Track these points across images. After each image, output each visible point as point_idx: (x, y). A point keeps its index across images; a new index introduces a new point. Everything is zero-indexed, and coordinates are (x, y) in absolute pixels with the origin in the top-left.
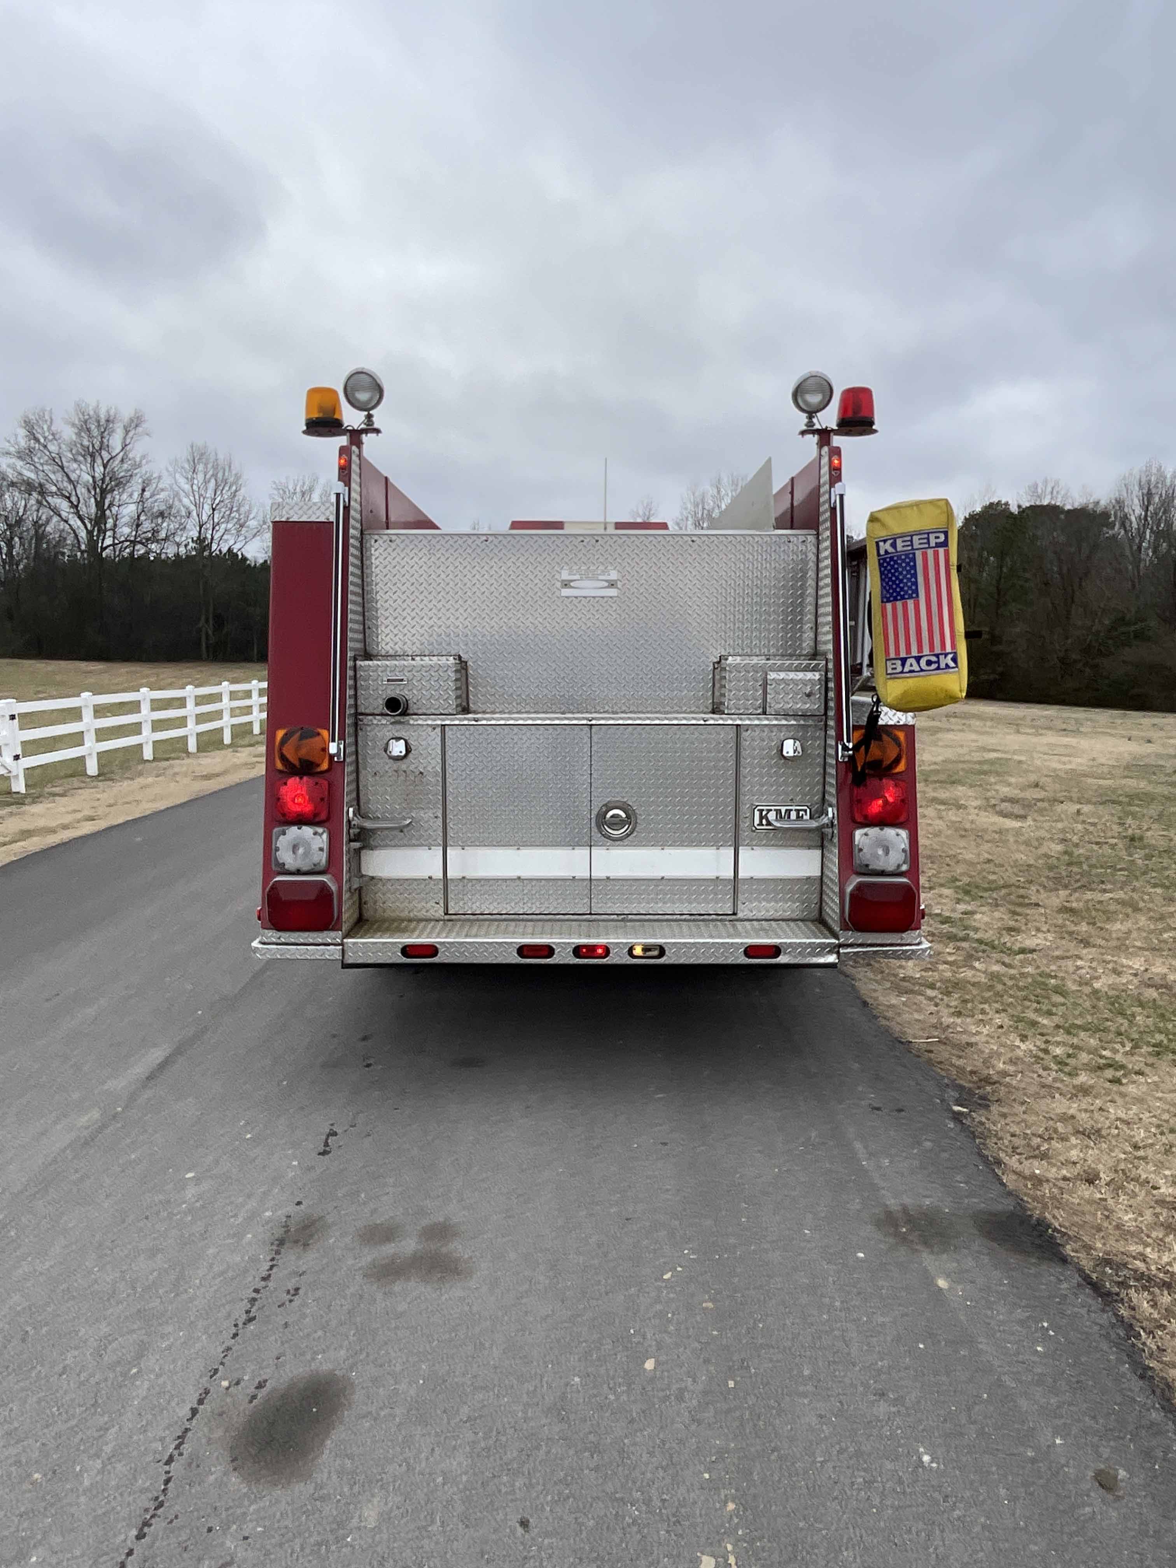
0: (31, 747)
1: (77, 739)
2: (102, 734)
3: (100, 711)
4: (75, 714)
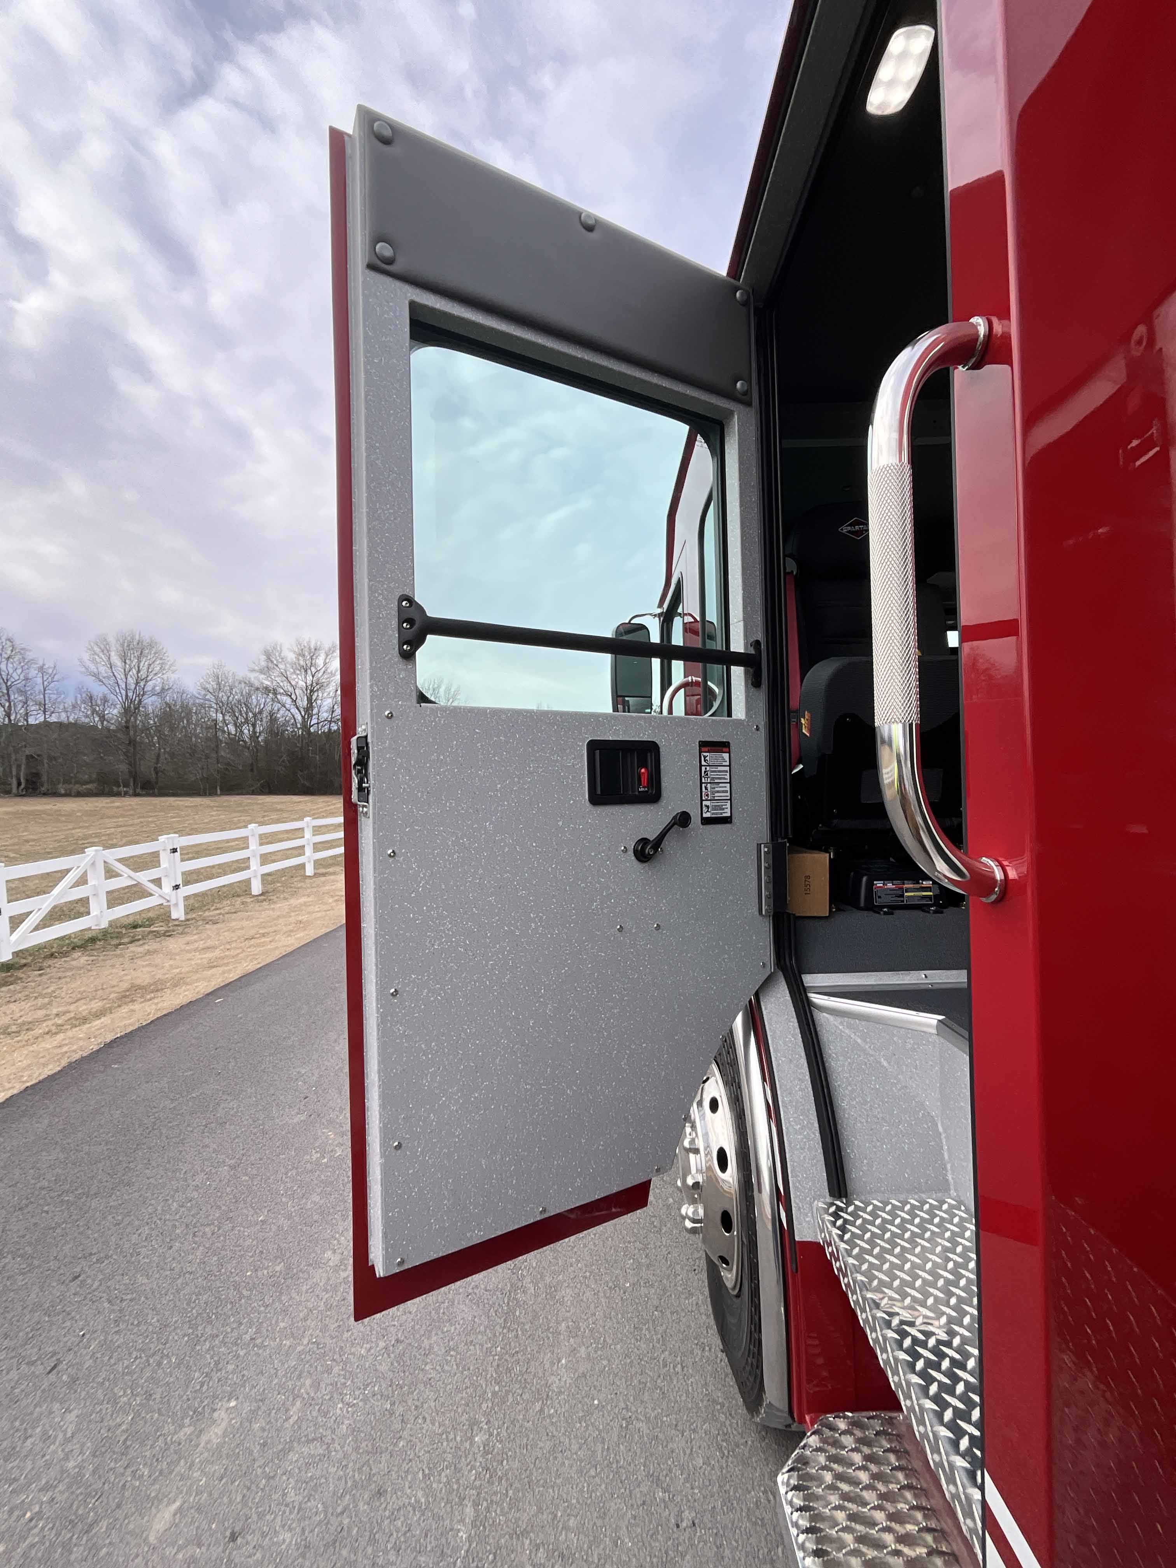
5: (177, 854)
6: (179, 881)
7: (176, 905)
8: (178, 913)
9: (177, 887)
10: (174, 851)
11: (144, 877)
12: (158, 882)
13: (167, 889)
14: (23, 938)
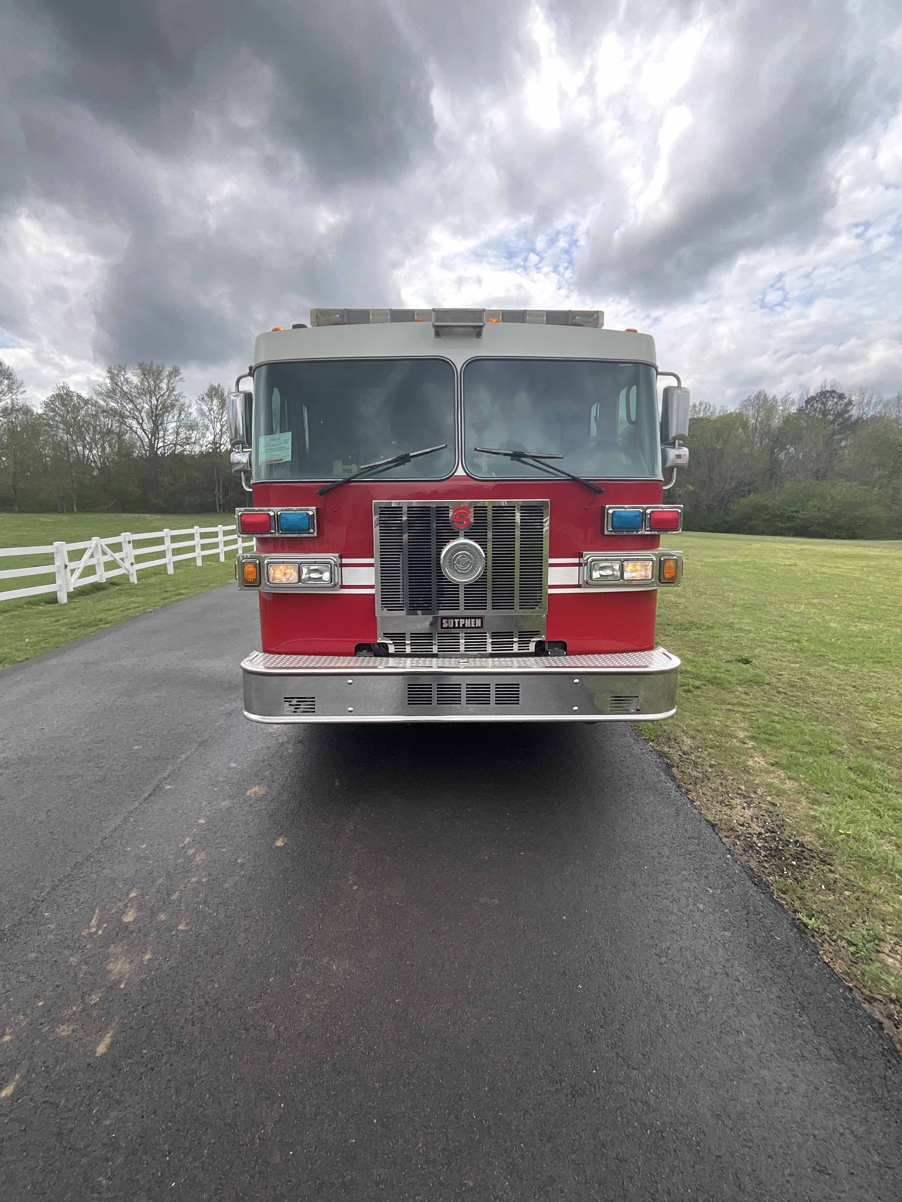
0: (139, 559)
1: (161, 555)
2: (176, 552)
3: (174, 539)
4: (160, 541)
5: (131, 544)
6: (133, 561)
7: (132, 574)
8: (134, 579)
9: (132, 564)
10: (129, 542)
11: (118, 556)
12: (122, 559)
13: (127, 565)
14: (75, 582)
